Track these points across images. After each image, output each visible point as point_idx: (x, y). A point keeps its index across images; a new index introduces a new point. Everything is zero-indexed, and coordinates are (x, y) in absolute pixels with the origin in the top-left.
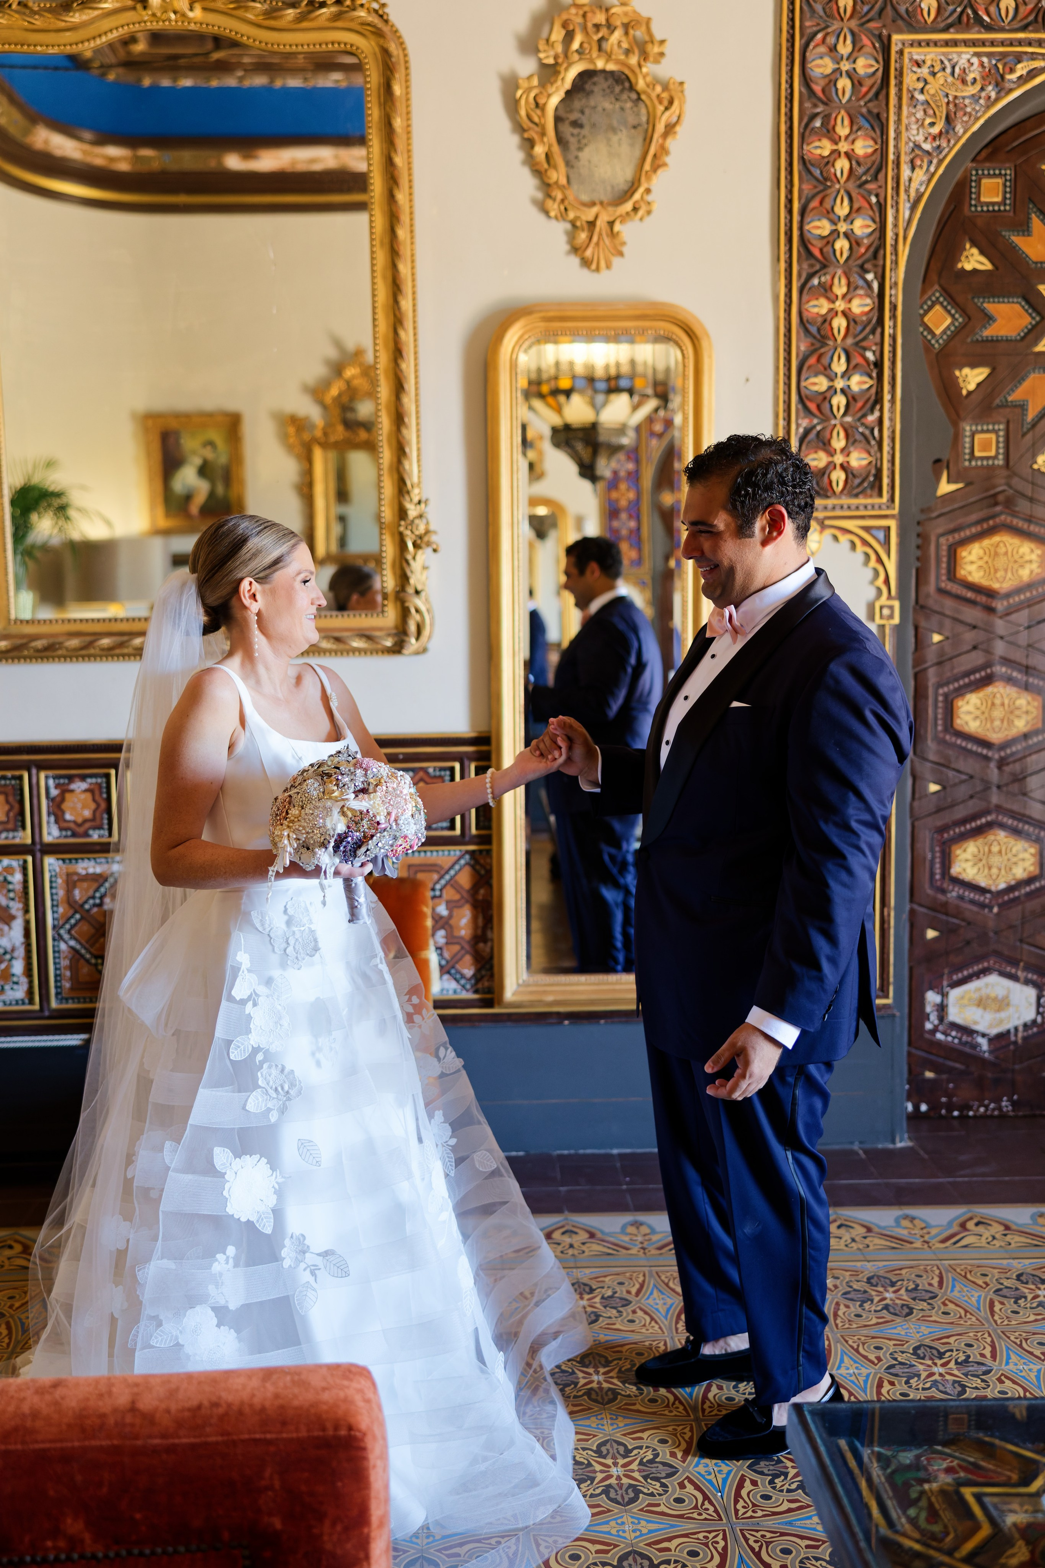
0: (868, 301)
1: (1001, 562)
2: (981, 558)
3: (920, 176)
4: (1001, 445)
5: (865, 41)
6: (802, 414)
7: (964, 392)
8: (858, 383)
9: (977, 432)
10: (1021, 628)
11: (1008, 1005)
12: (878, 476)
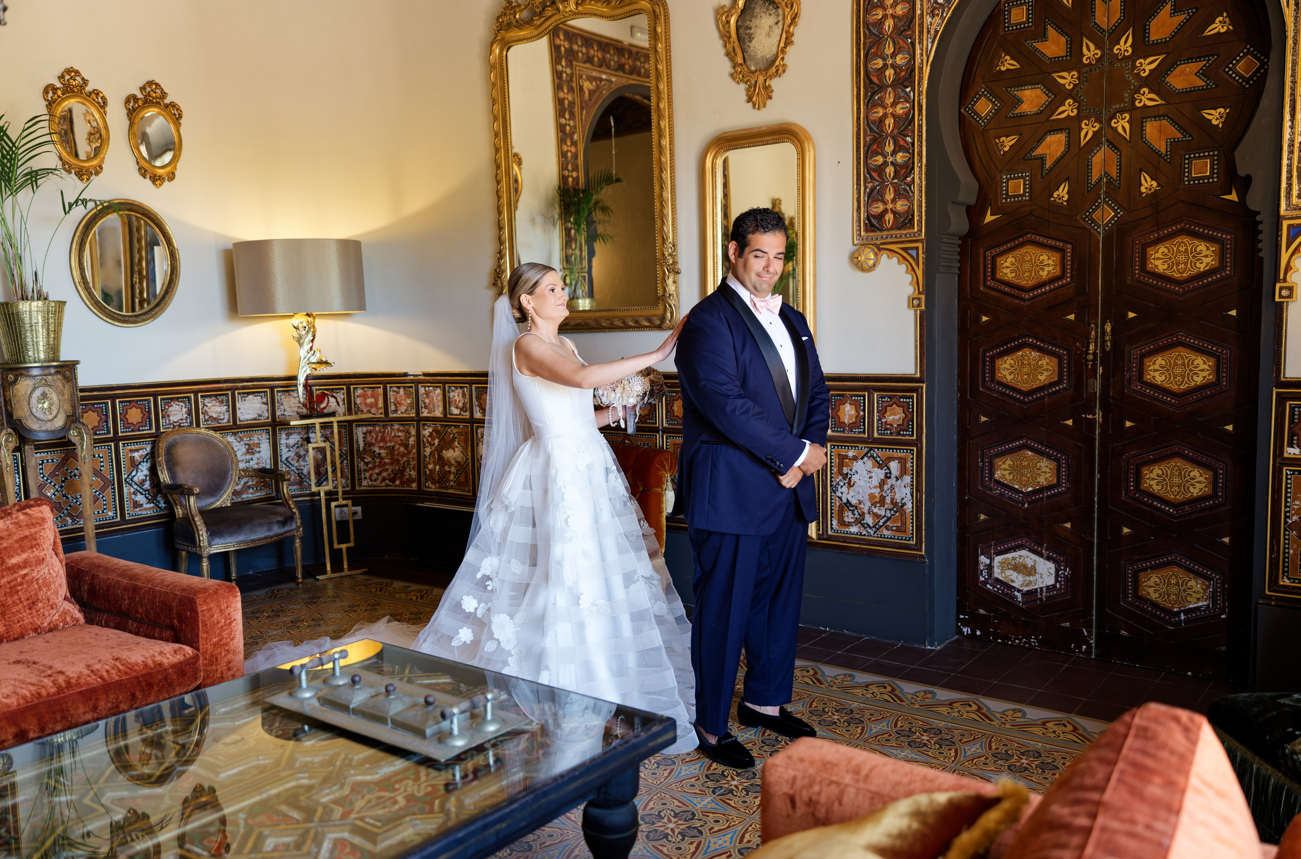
1: (1027, 266)
2: (1012, 264)
4: (1027, 186)
6: (867, 180)
7: (1001, 152)
8: (900, 157)
9: (1010, 179)
10: (1042, 311)
11: (1035, 571)
12: (913, 215)
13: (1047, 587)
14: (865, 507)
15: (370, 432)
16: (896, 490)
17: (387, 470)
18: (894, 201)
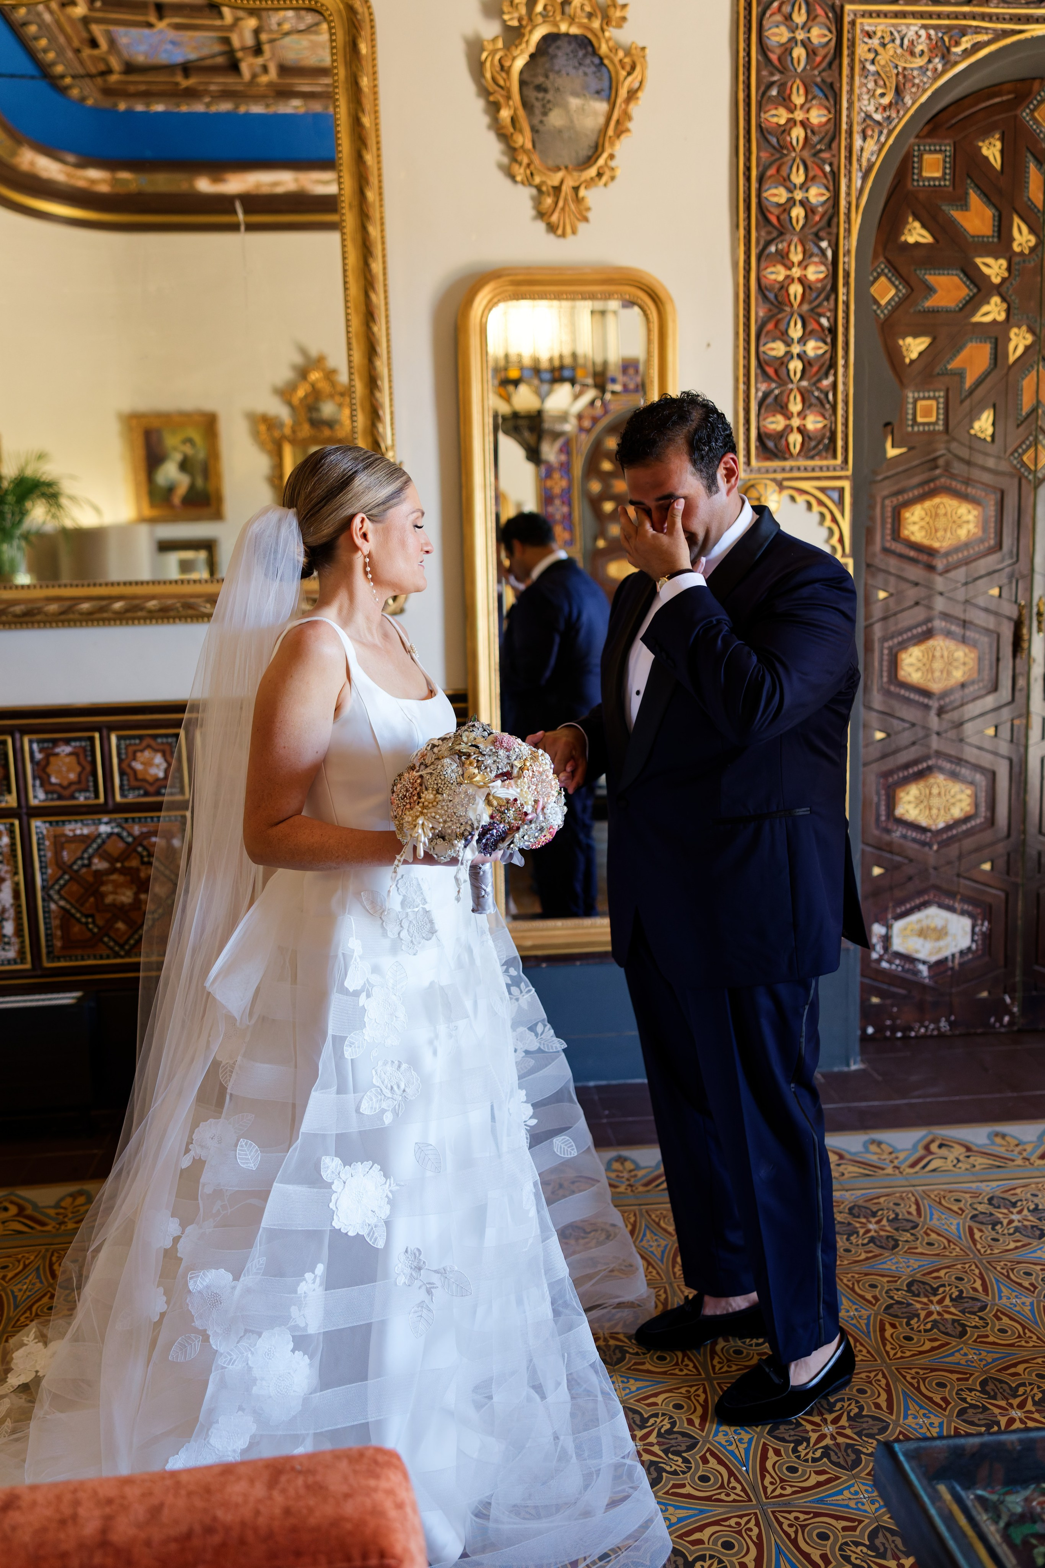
0: (823, 268)
1: (941, 523)
2: (922, 519)
3: (871, 146)
4: (941, 411)
5: (819, 11)
6: (760, 378)
7: (907, 361)
8: (813, 348)
9: (919, 399)
10: (959, 585)
11: (946, 934)
12: (834, 439)
13: (962, 953)
18: (802, 415)
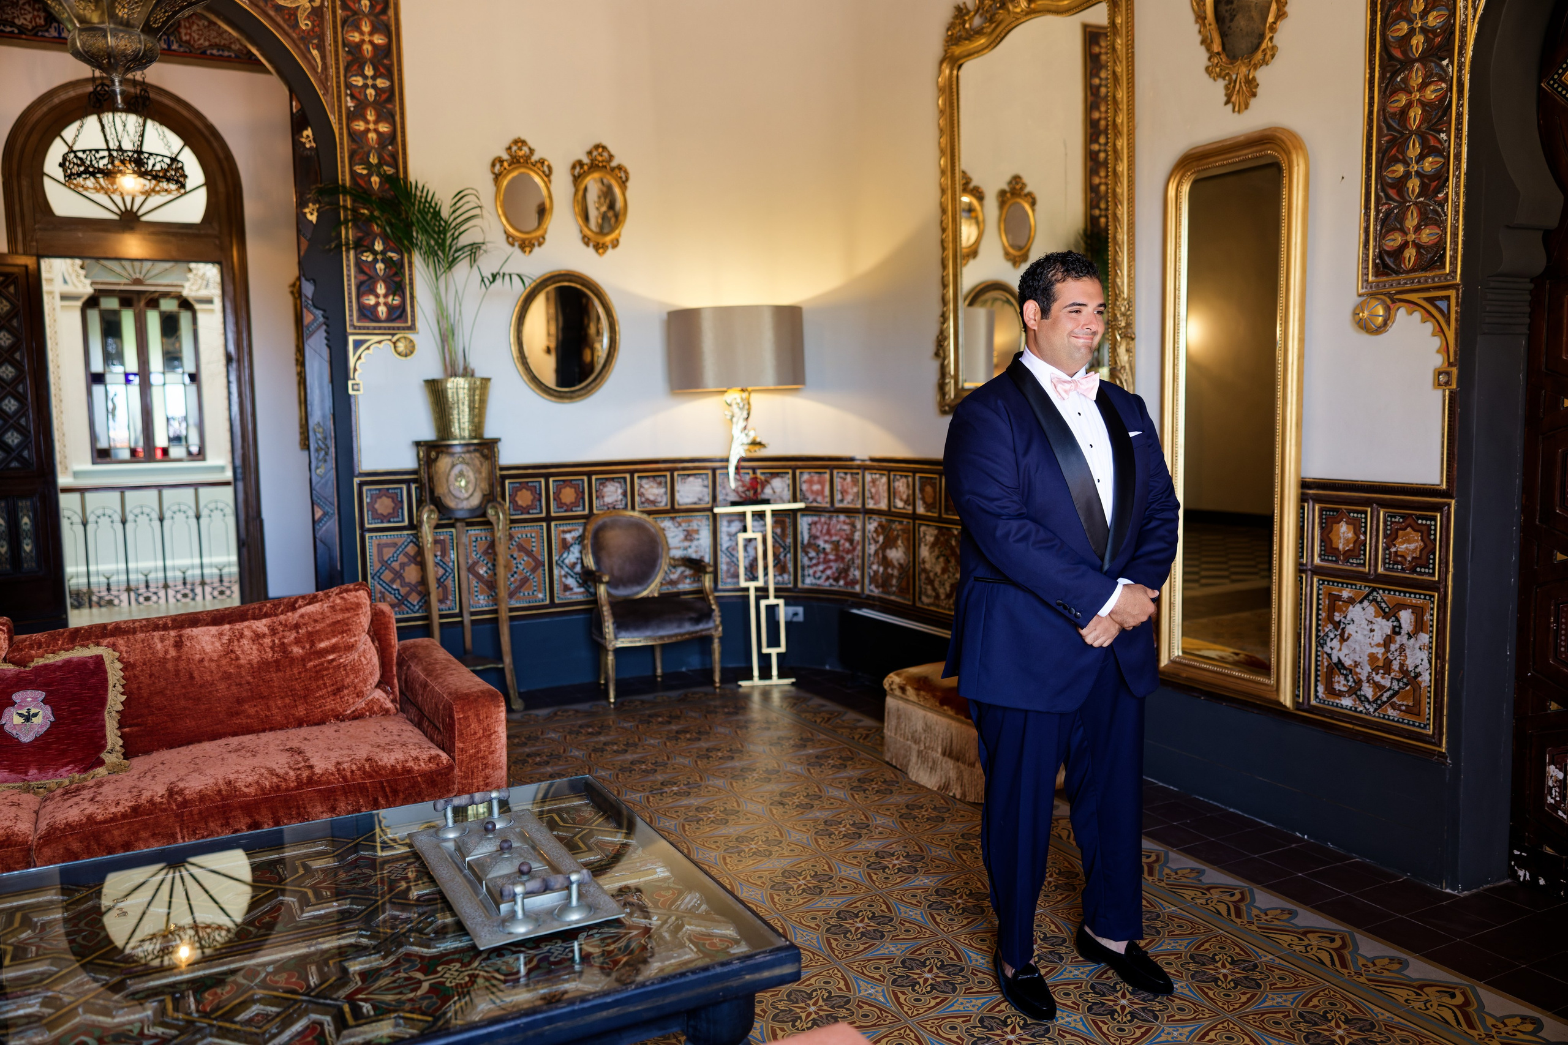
0: (1442, 85)
6: (1381, 198)
8: (1430, 164)
12: (1445, 249)
14: (1364, 671)
15: (815, 523)
16: (1408, 652)
17: (830, 568)
18: (1418, 229)
